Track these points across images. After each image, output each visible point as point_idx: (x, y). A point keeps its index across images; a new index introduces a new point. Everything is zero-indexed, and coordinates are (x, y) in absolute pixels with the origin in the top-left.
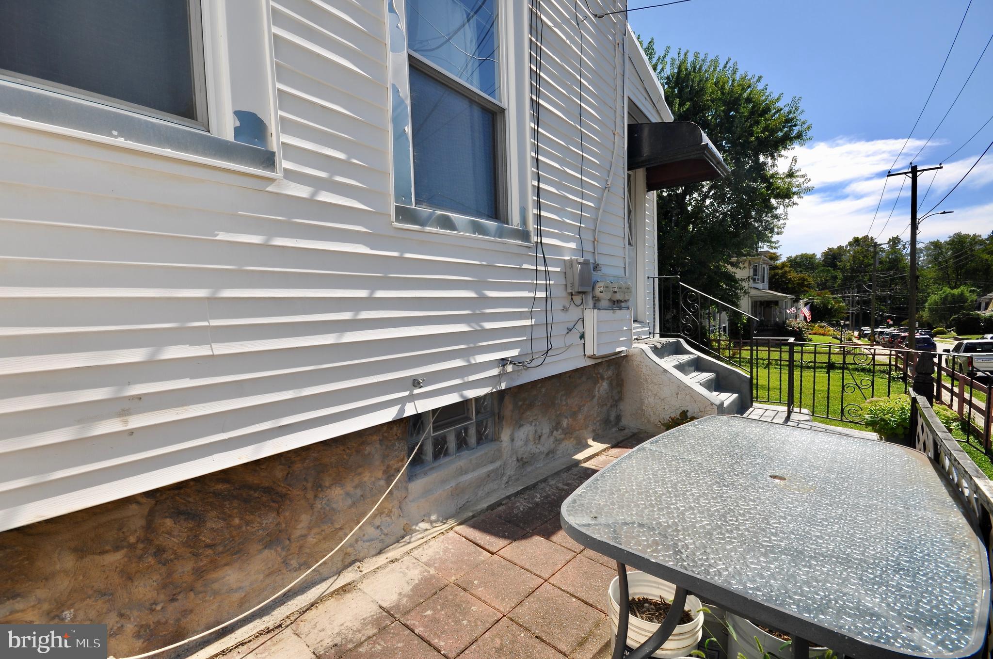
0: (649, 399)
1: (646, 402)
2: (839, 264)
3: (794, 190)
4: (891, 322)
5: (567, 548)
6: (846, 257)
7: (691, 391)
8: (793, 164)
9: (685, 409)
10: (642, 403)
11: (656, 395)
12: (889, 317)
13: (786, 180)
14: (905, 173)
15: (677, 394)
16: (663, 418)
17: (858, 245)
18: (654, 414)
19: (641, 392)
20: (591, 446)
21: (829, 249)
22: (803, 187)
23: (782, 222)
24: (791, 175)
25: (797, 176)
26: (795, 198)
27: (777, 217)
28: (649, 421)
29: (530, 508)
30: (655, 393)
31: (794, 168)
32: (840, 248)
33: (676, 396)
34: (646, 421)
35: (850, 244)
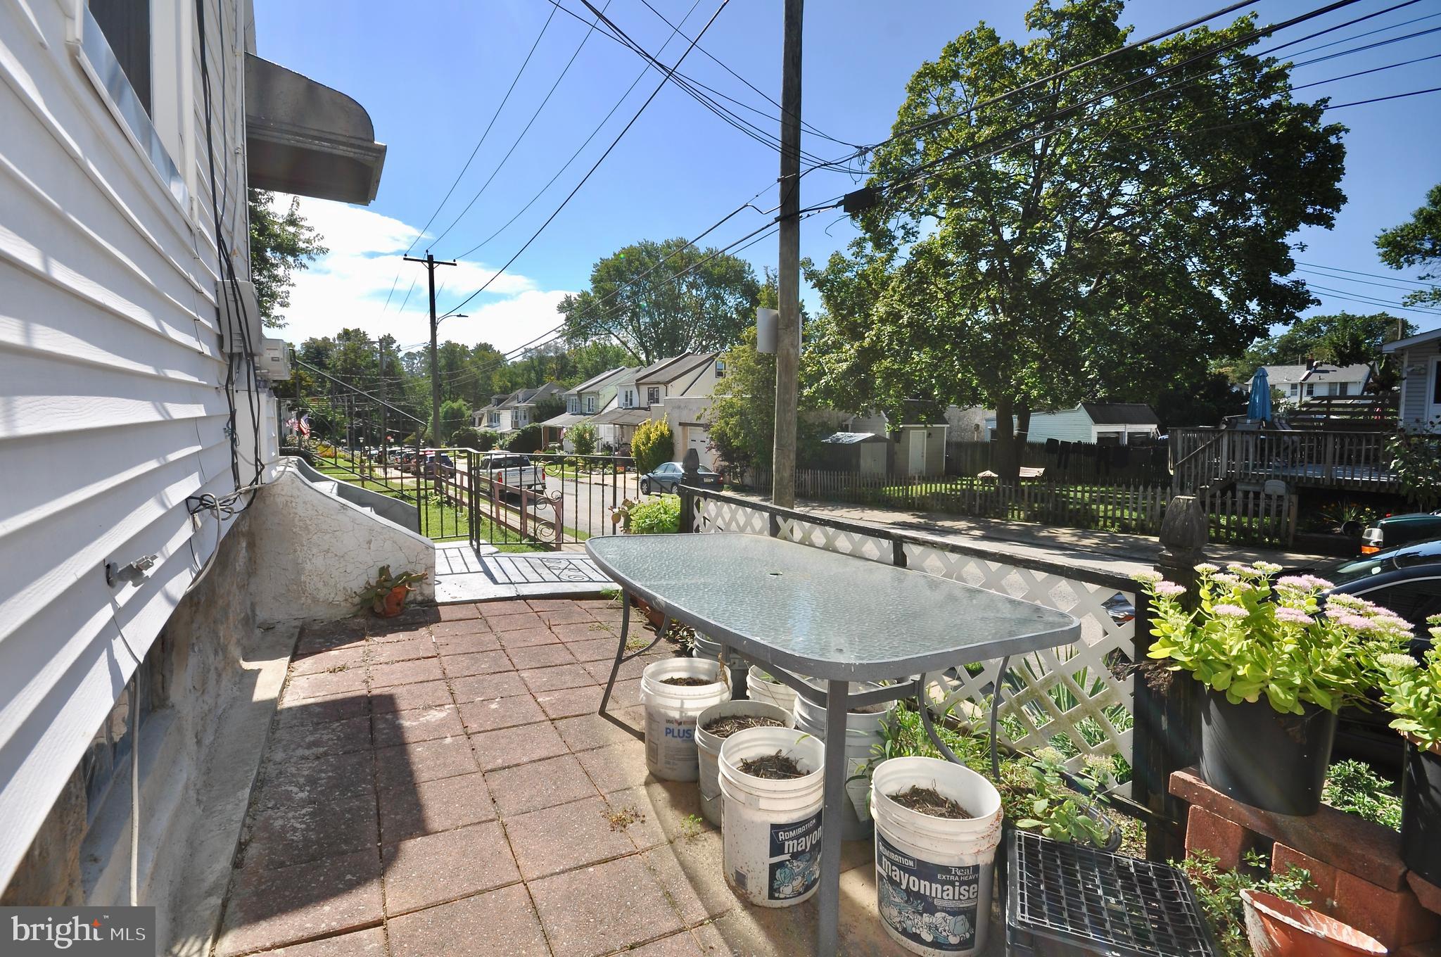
0: (314, 561)
1: (308, 566)
2: (328, 361)
3: (301, 245)
4: (392, 440)
5: (475, 824)
6: (334, 353)
7: (392, 535)
8: (295, 207)
9: (384, 564)
10: (299, 571)
11: (328, 551)
12: (391, 434)
13: (287, 228)
14: (422, 261)
15: (369, 542)
16: (344, 588)
17: (349, 339)
18: (325, 584)
19: (295, 551)
20: (259, 670)
21: (311, 339)
22: (315, 245)
23: (284, 288)
24: (292, 221)
25: (302, 227)
26: (303, 258)
27: (275, 278)
28: (315, 600)
29: (312, 815)
30: (326, 547)
31: (296, 213)
32: (325, 339)
33: (367, 546)
34: (309, 601)
35: (340, 337)
